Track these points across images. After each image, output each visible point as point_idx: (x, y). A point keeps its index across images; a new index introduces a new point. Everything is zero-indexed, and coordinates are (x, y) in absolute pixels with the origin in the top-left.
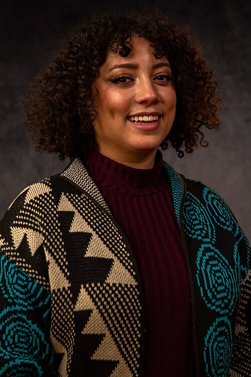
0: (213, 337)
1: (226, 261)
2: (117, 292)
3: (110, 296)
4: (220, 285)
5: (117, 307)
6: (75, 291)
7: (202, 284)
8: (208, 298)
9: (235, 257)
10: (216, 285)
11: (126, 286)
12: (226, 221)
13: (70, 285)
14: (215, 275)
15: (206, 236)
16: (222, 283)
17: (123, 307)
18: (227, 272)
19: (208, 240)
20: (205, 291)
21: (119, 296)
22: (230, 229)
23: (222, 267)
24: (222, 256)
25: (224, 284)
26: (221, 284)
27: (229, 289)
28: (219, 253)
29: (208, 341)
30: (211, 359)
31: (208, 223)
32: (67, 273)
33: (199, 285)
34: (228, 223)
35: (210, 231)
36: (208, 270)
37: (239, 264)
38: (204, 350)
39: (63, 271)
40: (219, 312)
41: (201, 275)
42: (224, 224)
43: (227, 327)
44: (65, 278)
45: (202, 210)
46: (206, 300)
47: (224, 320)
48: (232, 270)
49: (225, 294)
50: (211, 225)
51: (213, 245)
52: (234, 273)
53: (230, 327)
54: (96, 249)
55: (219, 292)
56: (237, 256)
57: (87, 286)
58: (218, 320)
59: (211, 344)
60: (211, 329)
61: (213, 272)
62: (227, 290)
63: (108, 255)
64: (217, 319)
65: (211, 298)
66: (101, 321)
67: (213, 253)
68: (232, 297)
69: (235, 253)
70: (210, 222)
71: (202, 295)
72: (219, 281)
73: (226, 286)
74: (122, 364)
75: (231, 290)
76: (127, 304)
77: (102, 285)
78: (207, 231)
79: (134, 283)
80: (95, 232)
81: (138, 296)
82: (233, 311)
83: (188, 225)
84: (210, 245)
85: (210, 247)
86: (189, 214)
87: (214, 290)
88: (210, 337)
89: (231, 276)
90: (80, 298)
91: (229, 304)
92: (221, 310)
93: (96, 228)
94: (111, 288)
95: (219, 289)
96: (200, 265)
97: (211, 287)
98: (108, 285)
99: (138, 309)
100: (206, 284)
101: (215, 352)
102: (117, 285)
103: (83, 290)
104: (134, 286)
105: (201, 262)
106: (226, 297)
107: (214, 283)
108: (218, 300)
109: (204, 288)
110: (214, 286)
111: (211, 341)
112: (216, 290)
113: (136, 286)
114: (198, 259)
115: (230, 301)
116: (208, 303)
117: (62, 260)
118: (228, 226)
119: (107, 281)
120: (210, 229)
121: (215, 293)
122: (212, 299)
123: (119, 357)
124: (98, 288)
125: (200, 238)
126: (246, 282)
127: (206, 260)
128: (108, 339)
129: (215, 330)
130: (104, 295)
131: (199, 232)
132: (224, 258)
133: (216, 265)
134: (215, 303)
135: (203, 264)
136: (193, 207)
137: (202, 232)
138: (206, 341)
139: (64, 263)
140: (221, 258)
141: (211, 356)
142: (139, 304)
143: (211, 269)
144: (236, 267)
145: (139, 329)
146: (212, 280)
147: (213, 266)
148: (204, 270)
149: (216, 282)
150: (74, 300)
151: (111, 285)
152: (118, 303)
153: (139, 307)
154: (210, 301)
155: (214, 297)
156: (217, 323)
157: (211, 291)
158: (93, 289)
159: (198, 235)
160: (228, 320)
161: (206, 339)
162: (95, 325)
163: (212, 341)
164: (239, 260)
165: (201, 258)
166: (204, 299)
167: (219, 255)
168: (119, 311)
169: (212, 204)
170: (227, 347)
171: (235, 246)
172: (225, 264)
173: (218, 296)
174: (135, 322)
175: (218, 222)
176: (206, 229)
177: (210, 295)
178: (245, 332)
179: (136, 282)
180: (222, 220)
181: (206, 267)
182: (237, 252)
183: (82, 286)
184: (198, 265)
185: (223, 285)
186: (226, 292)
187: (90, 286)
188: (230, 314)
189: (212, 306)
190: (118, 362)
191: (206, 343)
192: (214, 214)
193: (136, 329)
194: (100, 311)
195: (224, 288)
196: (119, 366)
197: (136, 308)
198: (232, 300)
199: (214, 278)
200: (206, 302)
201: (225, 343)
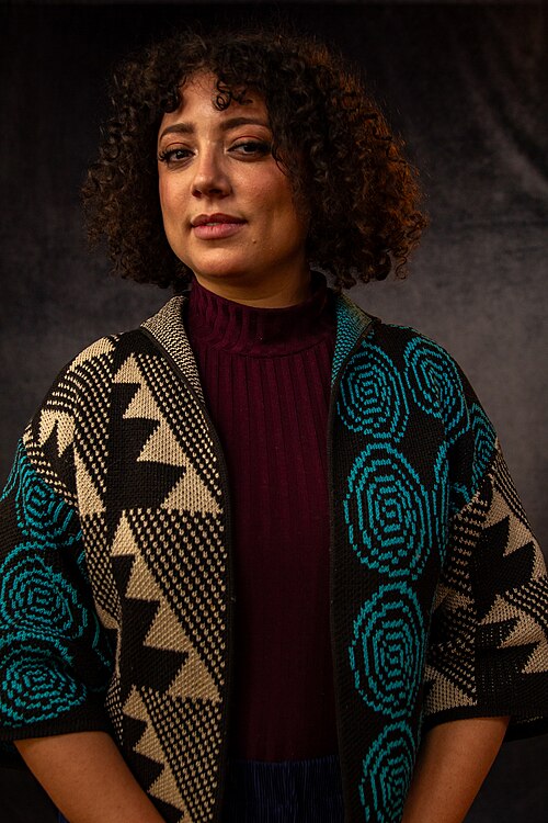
0: (373, 621)
1: (416, 476)
2: (177, 526)
3: (164, 531)
4: (389, 522)
5: (176, 552)
6: (111, 520)
7: (354, 520)
8: (362, 547)
9: (437, 468)
10: (382, 523)
11: (198, 514)
12: (434, 399)
13: (104, 510)
14: (382, 504)
15: (385, 427)
16: (397, 518)
17: (187, 553)
18: (413, 497)
19: (385, 436)
20: (358, 534)
21: (181, 533)
22: (438, 415)
23: (401, 489)
24: (408, 466)
25: (401, 521)
26: (395, 520)
27: (410, 531)
28: (404, 461)
29: (362, 629)
30: (366, 662)
31: (397, 403)
32: (102, 488)
33: (348, 522)
34: (436, 404)
35: (396, 419)
36: (370, 492)
37: (444, 481)
38: (351, 646)
39: (97, 485)
40: (387, 573)
41: (353, 502)
42: (429, 405)
43: (408, 602)
44: (98, 497)
45: (392, 379)
46: (358, 550)
47: (399, 590)
48: (424, 493)
49: (401, 540)
50: (402, 408)
51: (394, 445)
52: (430, 498)
53: (415, 602)
54: (161, 447)
55: (386, 536)
56: (442, 467)
57: (131, 512)
58: (383, 589)
59: (368, 634)
60: (369, 606)
61: (379, 498)
62: (405, 533)
63: (180, 459)
64: (380, 588)
65: (369, 547)
66: (151, 579)
67: (389, 461)
68: (416, 546)
69: (439, 461)
70: (402, 401)
71: (351, 541)
72: (391, 515)
73: (403, 524)
74: (194, 658)
75: (414, 533)
76: (195, 547)
77: (153, 512)
78: (390, 419)
79: (216, 510)
80: (165, 420)
81: (220, 533)
82: (420, 571)
83: (353, 407)
84: (388, 446)
85: (385, 450)
86: (360, 385)
87: (376, 531)
88: (365, 622)
89: (420, 506)
90: (118, 534)
91: (409, 558)
92: (391, 570)
93: (169, 413)
94: (168, 518)
95: (389, 529)
96: (356, 483)
97: (371, 526)
98: (164, 512)
99: (220, 557)
100: (361, 520)
101: (375, 650)
102: (181, 513)
103: (124, 520)
104: (214, 516)
105: (358, 477)
106: (403, 546)
107: (378, 518)
108: (383, 550)
109: (356, 527)
110: (377, 524)
111: (367, 628)
112: (381, 531)
113: (218, 515)
114: (354, 472)
115: (412, 553)
116: (363, 556)
117: (98, 465)
118: (436, 410)
119: (164, 506)
120: (397, 413)
121: (379, 538)
122: (372, 548)
123: (188, 647)
124: (147, 517)
125: (368, 432)
126: (463, 516)
127: (370, 473)
128: (164, 612)
129: (377, 608)
130: (153, 530)
131: (370, 421)
132: (412, 471)
133: (390, 484)
134: (377, 556)
135: (362, 482)
136: (375, 373)
137: (376, 421)
138: (356, 628)
139: (101, 470)
140: (405, 471)
141: (366, 656)
142: (222, 549)
143: (376, 491)
144: (436, 487)
145: (222, 595)
146: (374, 511)
147: (380, 485)
148: (361, 492)
149: (383, 516)
150: (110, 537)
151: (169, 512)
152: (177, 546)
153: (221, 555)
154: (366, 552)
155: (375, 543)
156: (381, 596)
157: (370, 533)
158: (138, 518)
159: (365, 427)
160: (410, 590)
161: (357, 624)
162: (142, 584)
163: (369, 628)
164: (445, 473)
165: (361, 471)
166: (355, 547)
167: (401, 466)
168: (180, 560)
169: (418, 367)
170: (410, 640)
171: (441, 448)
172: (413, 481)
173: (385, 544)
174: (215, 582)
175: (418, 400)
176: (388, 414)
177: (367, 540)
178: (470, 606)
179: (220, 508)
180: (428, 397)
181: (366, 487)
182: (443, 460)
183: (124, 512)
184: (351, 483)
185: (398, 523)
186: (402, 535)
187: (135, 513)
188: (415, 578)
189: (370, 562)
190: (186, 655)
191: (356, 633)
192: (414, 385)
193: (216, 596)
194: (147, 559)
195: (398, 527)
196: (189, 662)
197: (216, 556)
198: (418, 552)
199: (380, 509)
200: (359, 554)
201: (404, 632)
